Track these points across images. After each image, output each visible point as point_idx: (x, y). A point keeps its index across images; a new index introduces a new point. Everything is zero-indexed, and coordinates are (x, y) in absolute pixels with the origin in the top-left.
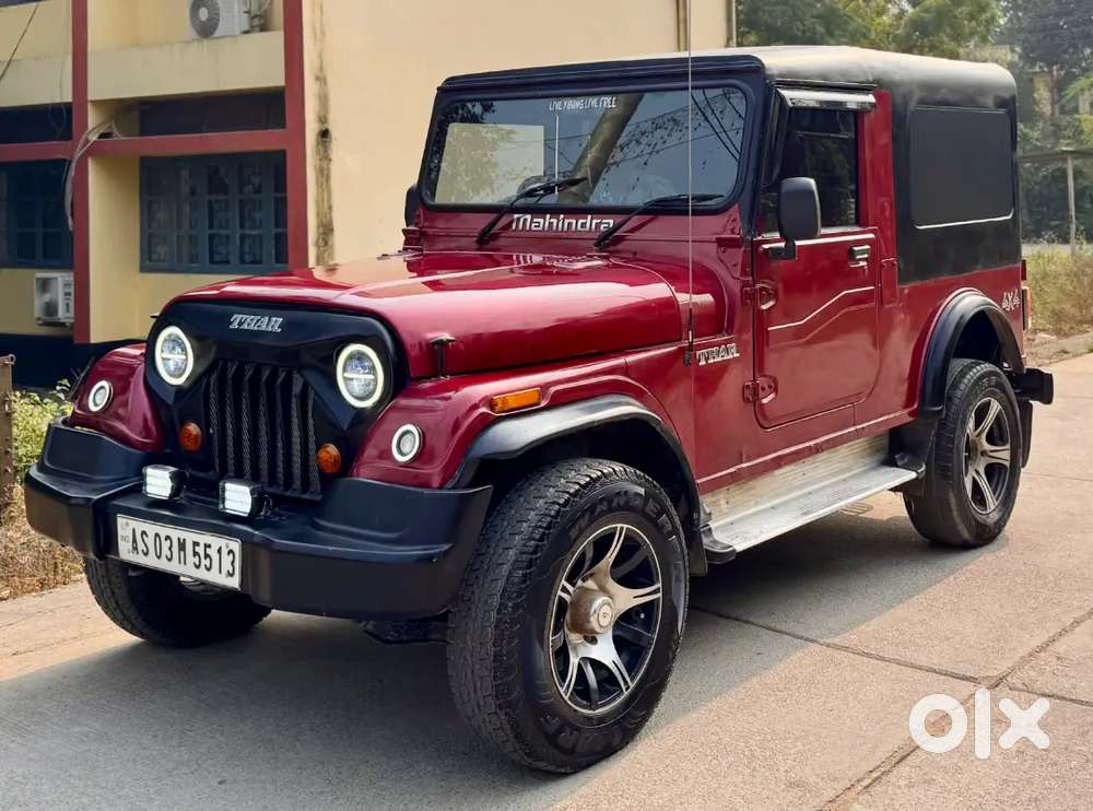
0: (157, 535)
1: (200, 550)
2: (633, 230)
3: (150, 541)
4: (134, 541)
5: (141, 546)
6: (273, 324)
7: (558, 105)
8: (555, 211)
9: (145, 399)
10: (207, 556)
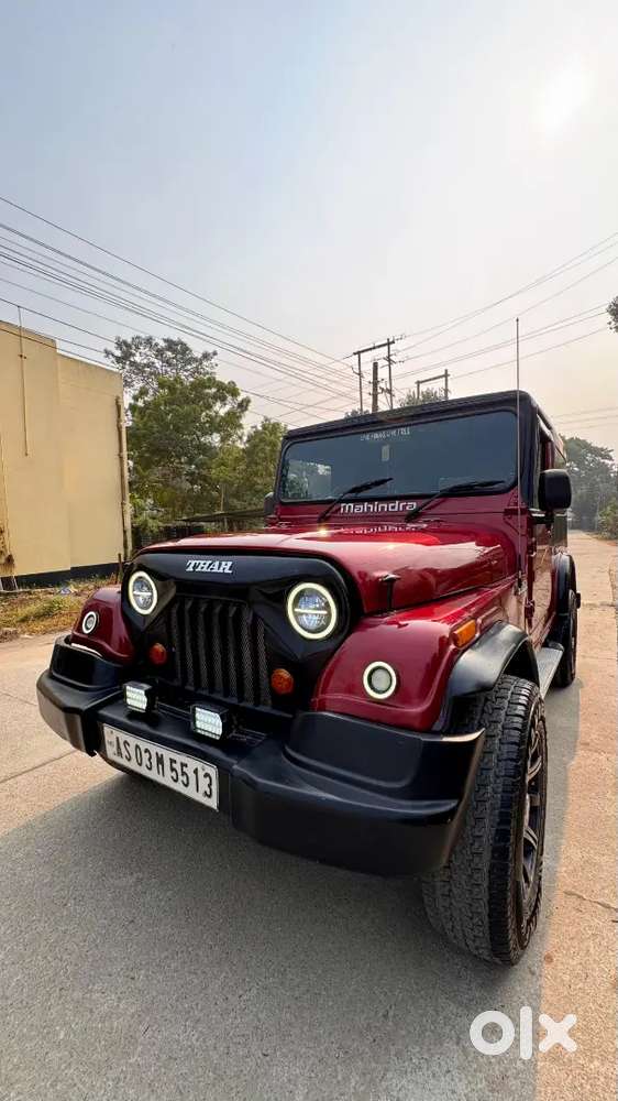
0: (137, 747)
1: (177, 766)
2: (429, 509)
3: (132, 749)
4: (119, 747)
5: (124, 753)
6: (224, 566)
7: (367, 437)
8: (371, 500)
9: (123, 625)
10: (184, 773)
